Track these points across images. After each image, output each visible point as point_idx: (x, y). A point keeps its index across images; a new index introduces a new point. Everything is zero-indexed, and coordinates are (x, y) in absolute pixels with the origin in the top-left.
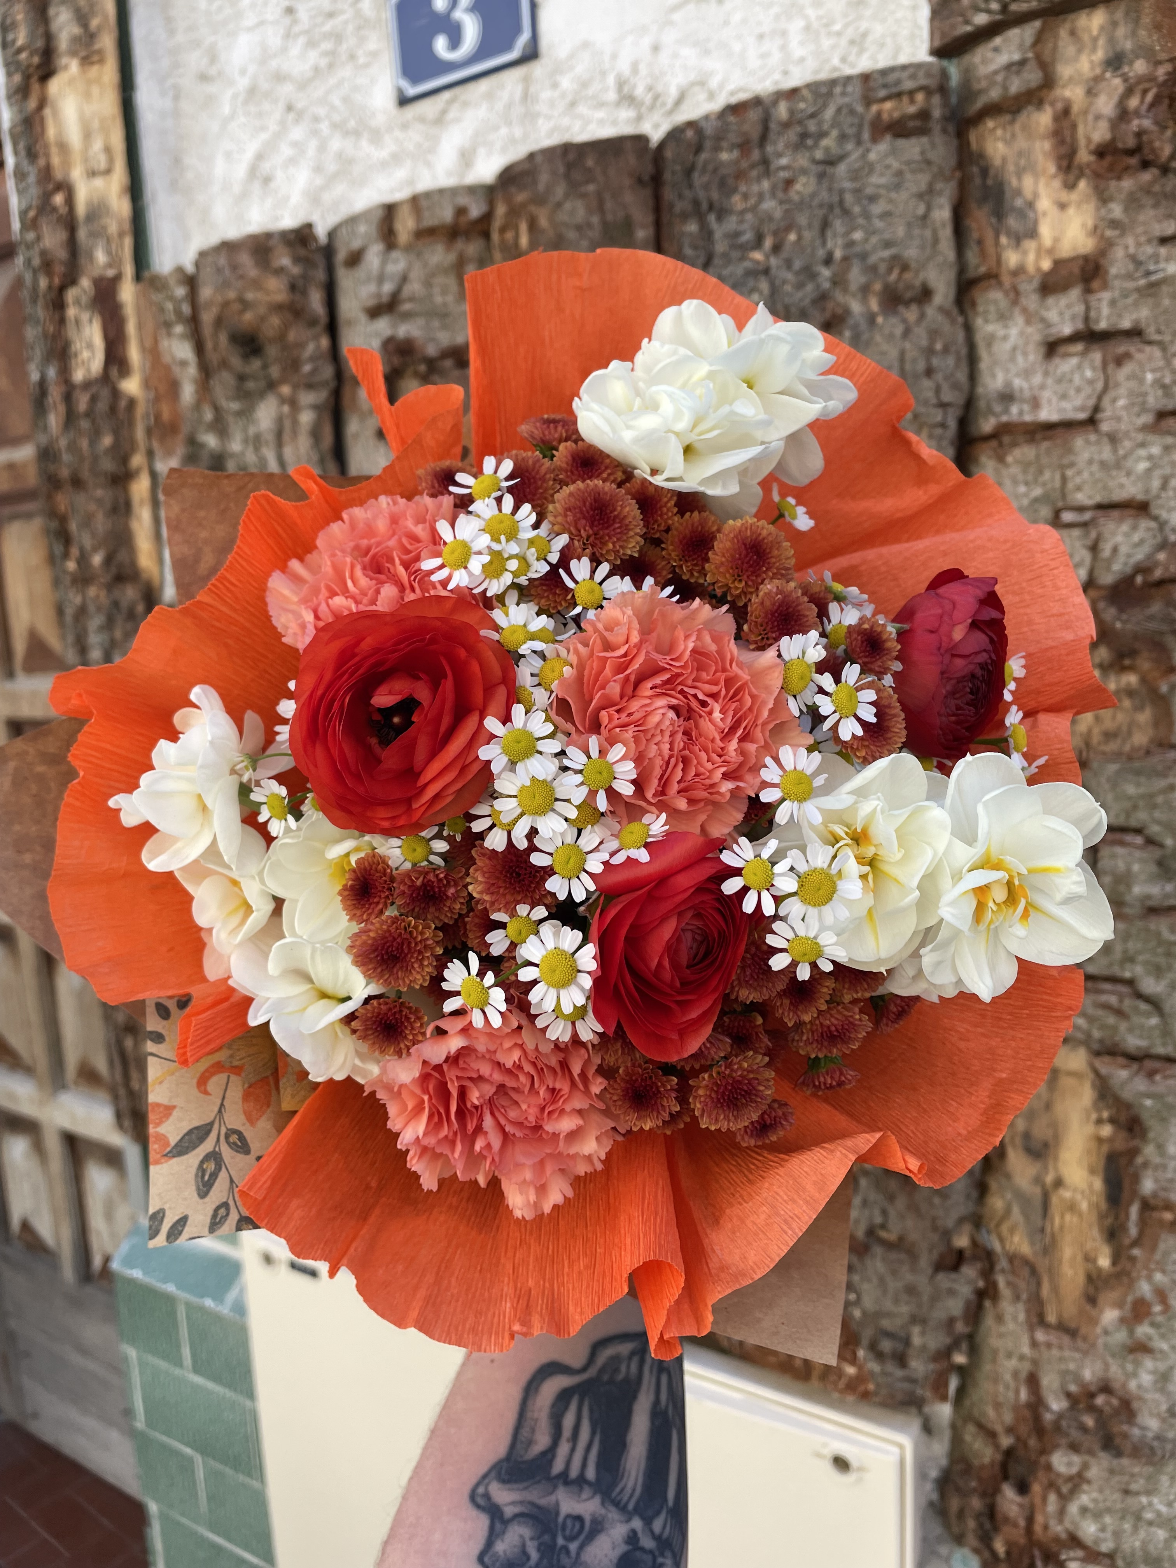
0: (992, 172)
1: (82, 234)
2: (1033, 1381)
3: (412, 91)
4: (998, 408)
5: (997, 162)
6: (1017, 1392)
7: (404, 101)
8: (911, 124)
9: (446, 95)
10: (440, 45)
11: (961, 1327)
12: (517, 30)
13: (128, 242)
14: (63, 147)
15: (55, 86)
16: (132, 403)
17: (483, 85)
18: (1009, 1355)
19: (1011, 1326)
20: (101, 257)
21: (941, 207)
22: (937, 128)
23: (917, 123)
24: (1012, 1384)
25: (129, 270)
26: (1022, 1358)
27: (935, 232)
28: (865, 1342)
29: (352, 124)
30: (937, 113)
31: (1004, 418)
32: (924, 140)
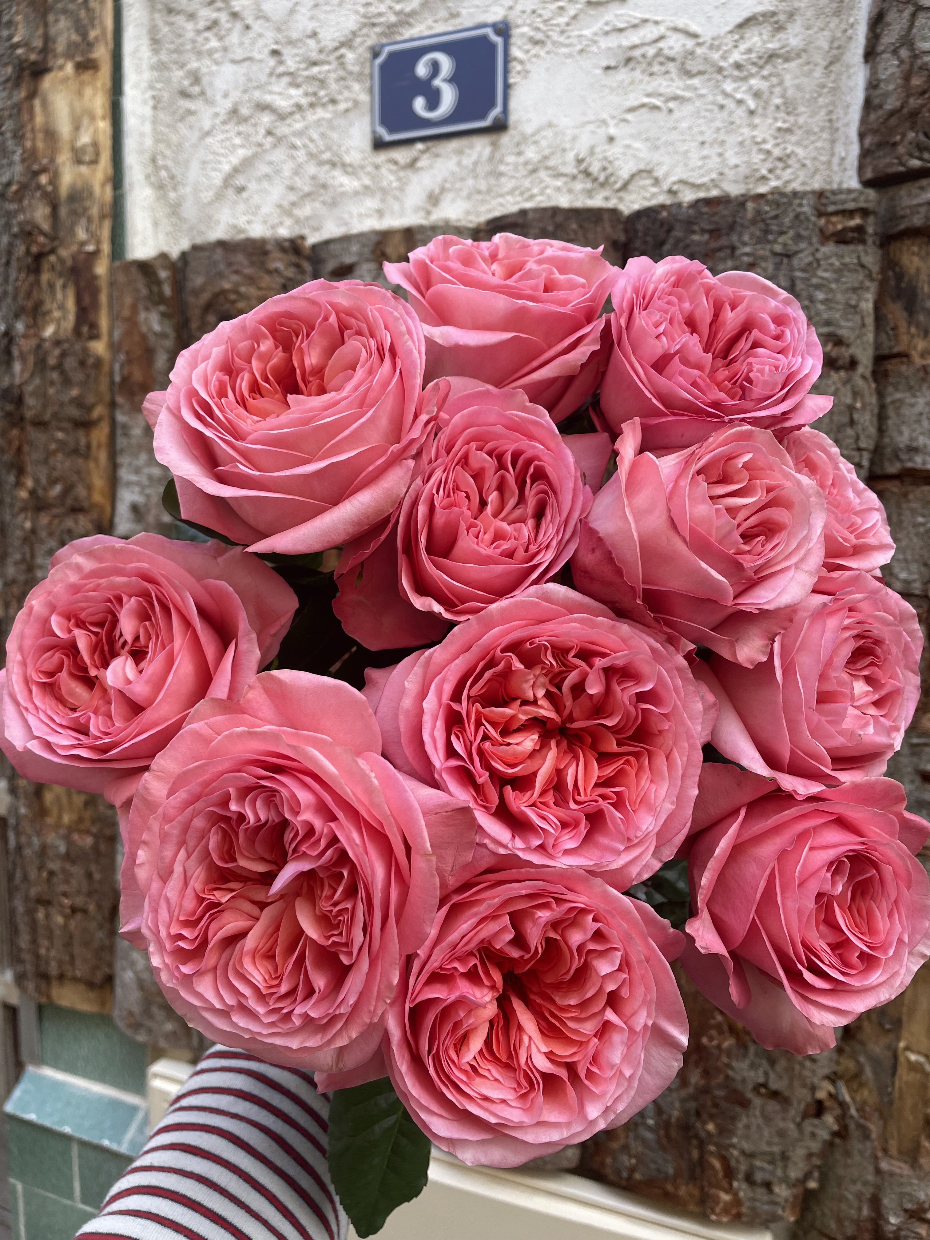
0: (906, 279)
1: (63, 211)
2: (875, 1202)
3: (388, 137)
4: (904, 457)
5: (912, 271)
6: (860, 1209)
7: (379, 145)
8: (850, 234)
9: (420, 146)
10: (419, 104)
11: (816, 1161)
12: (492, 104)
13: (107, 226)
14: (51, 135)
15: (47, 82)
16: (98, 363)
17: (454, 144)
18: (854, 1182)
19: (857, 1158)
20: (81, 234)
21: (867, 300)
22: (870, 240)
23: (855, 235)
24: (856, 1204)
25: (106, 248)
26: (866, 1183)
27: (863, 318)
28: (741, 1176)
29: (326, 156)
30: (870, 230)
31: (909, 465)
32: (860, 248)
